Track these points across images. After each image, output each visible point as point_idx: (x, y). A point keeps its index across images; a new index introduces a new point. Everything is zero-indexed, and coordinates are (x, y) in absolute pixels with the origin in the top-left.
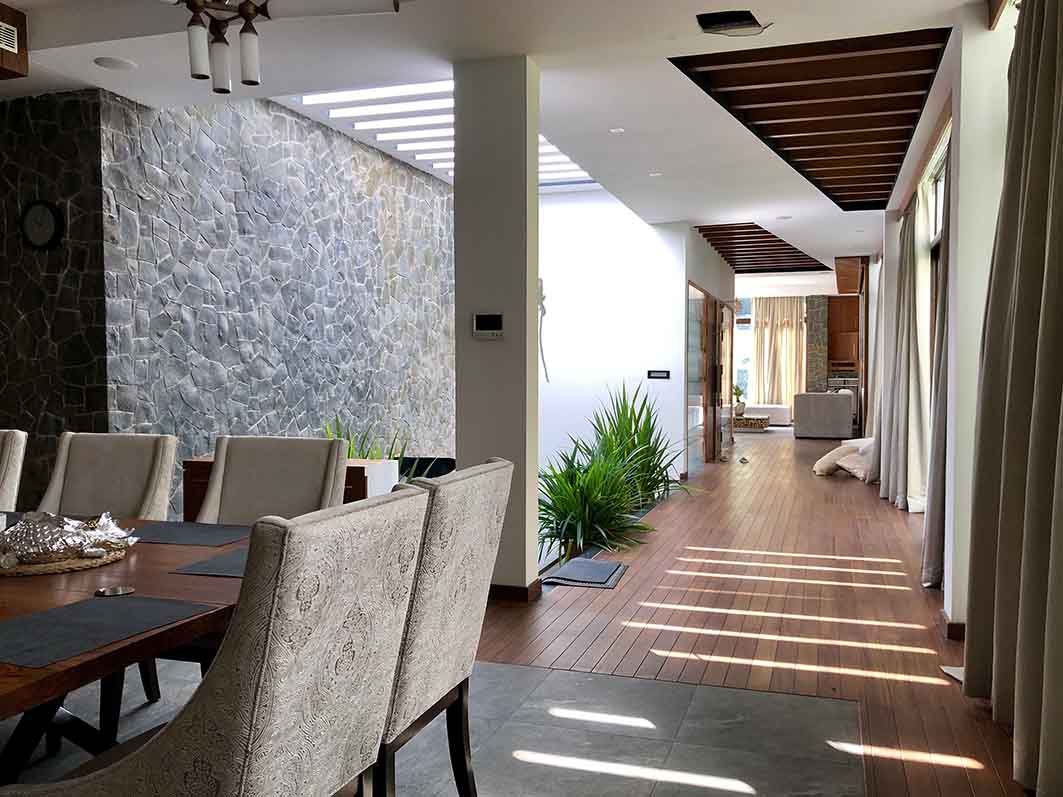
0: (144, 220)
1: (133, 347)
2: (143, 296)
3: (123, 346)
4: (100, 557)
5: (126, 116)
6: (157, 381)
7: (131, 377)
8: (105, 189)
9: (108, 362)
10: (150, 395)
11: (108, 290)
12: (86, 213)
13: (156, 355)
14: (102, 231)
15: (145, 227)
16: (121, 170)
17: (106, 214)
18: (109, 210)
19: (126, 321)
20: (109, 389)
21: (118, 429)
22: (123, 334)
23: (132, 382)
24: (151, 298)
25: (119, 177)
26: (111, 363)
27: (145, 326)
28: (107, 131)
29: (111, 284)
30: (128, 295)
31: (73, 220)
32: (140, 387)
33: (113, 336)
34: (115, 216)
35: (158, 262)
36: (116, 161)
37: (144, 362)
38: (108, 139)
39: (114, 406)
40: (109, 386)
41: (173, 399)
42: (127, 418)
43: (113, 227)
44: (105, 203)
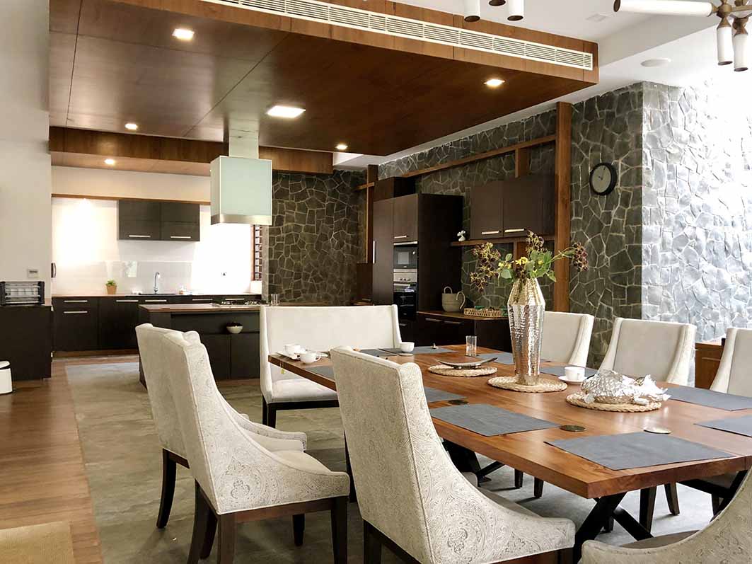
0: (670, 168)
1: (660, 259)
2: (668, 223)
3: (654, 259)
4: (644, 405)
5: (660, 96)
6: (676, 283)
7: (658, 280)
8: (644, 149)
9: (643, 269)
10: (671, 293)
11: (644, 220)
12: (631, 167)
13: (677, 265)
14: (641, 179)
15: (670, 173)
16: (656, 135)
17: (644, 167)
18: (647, 164)
19: (656, 240)
20: (643, 289)
21: (648, 317)
22: (654, 249)
23: (659, 283)
24: (674, 224)
25: (654, 140)
26: (645, 270)
27: (669, 243)
28: (647, 109)
29: (646, 215)
30: (657, 221)
31: (623, 173)
32: (664, 287)
33: (647, 252)
34: (651, 168)
35: (680, 197)
36: (652, 129)
37: (668, 270)
38: (647, 115)
39: (646, 300)
40: (643, 286)
41: (689, 296)
42: (654, 309)
43: (649, 176)
44: (643, 159)
